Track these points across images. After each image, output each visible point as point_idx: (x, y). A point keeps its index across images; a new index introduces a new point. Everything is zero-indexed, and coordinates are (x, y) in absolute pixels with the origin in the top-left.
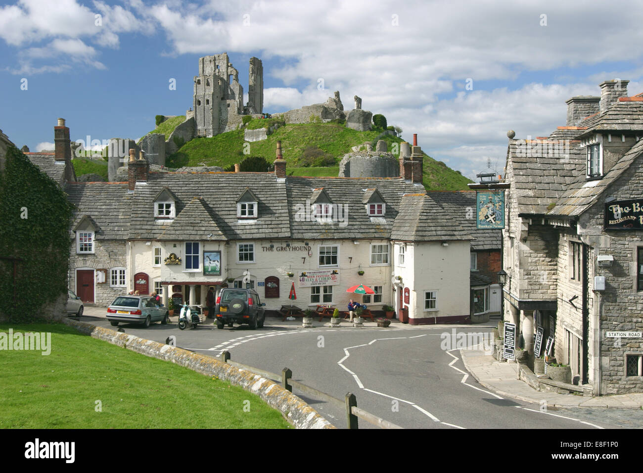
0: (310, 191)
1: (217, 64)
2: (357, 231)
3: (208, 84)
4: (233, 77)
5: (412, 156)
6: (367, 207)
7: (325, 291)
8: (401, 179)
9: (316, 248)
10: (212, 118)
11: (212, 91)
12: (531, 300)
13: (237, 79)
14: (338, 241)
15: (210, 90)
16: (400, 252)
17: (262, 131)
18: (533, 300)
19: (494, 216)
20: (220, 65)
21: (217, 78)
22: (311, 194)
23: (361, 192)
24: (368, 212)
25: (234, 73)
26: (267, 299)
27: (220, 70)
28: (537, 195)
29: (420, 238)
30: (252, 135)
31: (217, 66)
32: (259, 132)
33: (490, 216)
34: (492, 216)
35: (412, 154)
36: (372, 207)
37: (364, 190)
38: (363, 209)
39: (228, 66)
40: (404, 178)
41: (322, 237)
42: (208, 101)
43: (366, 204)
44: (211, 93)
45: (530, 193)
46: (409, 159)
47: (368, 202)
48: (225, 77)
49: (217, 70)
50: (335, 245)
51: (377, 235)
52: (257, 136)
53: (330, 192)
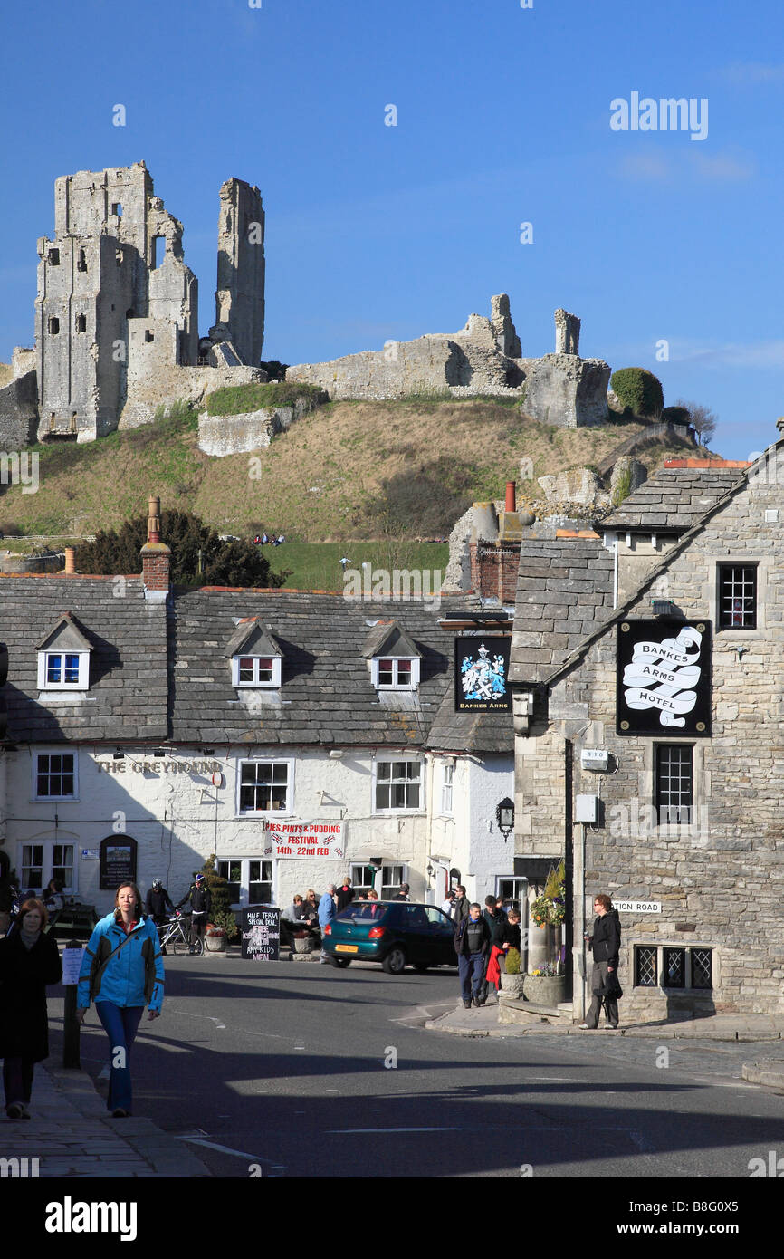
0: (228, 625)
1: (112, 199)
2: (341, 725)
3: (83, 267)
4: (168, 244)
5: (501, 536)
6: (373, 666)
7: (253, 875)
8: (472, 597)
9: (231, 767)
10: (94, 375)
11: (97, 288)
12: (538, 856)
13: (178, 250)
14: (288, 750)
15: (90, 285)
16: (446, 782)
17: (253, 423)
18: (543, 856)
19: (489, 685)
20: (122, 202)
21: (109, 244)
22: (231, 631)
23: (362, 629)
24: (374, 680)
25: (168, 229)
26: (103, 892)
27: (123, 221)
28: (551, 645)
29: (485, 746)
30: (223, 432)
31: (115, 206)
32: (243, 423)
33: (482, 685)
34: (485, 684)
35: (501, 533)
36: (385, 665)
37: (368, 623)
38: (364, 671)
39: (148, 206)
40: (478, 592)
41: (248, 738)
42: (82, 321)
43: (367, 658)
44: (94, 296)
45: (538, 640)
46: (491, 546)
47: (375, 655)
48: (139, 244)
49: (113, 220)
50: (280, 760)
51: (389, 737)
52: (240, 433)
53: (281, 627)
